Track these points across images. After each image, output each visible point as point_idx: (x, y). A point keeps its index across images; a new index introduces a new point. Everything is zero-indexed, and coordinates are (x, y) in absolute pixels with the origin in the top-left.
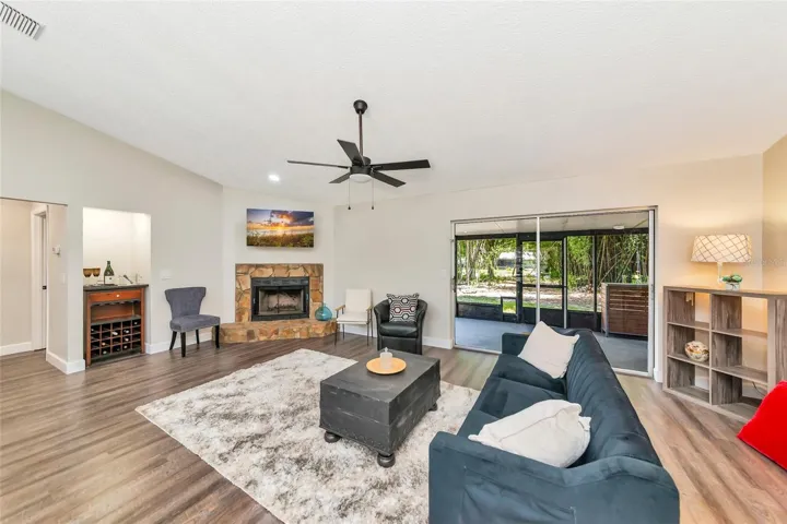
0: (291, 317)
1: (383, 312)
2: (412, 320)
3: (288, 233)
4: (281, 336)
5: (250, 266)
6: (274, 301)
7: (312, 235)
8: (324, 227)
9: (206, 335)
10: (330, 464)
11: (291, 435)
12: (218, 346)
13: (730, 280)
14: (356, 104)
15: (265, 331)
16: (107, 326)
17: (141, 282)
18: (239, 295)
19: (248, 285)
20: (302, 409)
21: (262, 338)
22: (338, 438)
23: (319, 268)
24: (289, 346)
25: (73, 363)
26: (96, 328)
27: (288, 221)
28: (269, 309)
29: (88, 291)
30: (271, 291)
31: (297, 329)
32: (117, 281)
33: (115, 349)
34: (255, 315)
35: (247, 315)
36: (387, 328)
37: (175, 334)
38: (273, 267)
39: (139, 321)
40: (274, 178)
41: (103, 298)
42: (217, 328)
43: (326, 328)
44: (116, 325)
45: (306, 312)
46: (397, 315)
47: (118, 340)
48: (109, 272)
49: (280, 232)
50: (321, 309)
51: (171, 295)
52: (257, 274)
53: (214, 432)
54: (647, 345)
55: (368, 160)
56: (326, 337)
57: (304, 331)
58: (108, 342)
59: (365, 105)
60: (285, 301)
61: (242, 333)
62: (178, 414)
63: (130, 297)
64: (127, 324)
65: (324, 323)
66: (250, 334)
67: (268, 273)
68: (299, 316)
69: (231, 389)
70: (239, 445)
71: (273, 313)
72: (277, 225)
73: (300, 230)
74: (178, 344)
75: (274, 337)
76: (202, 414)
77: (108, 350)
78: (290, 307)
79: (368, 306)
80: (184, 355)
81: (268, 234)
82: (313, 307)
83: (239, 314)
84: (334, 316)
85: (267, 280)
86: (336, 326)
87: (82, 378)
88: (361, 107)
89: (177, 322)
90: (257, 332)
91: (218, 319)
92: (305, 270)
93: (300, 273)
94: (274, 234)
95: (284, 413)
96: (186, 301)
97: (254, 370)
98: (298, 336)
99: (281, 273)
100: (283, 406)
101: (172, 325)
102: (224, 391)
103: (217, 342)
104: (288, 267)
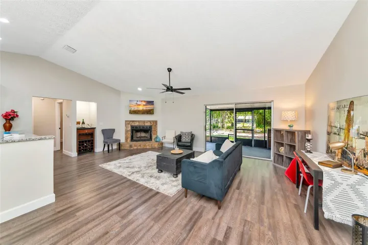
0: (145, 140)
1: (179, 138)
2: (189, 141)
3: (145, 109)
4: (142, 147)
5: (131, 121)
6: (139, 134)
7: (153, 110)
8: (158, 107)
9: (115, 147)
10: (159, 177)
11: (148, 171)
12: (120, 150)
13: (290, 126)
14: (168, 69)
15: (137, 145)
16: (83, 142)
17: (93, 127)
18: (127, 131)
19: (129, 128)
20: (151, 166)
21: (135, 148)
22: (162, 171)
23: (156, 122)
24: (145, 150)
25: (74, 153)
26: (80, 142)
27: (144, 103)
28: (137, 138)
29: (78, 129)
30: (137, 131)
31: (148, 144)
32: (85, 126)
33: (85, 150)
34: (132, 139)
35: (129, 140)
36: (180, 143)
37: (105, 145)
38: (139, 121)
39: (93, 140)
40: (140, 89)
41: (82, 132)
42: (119, 143)
43: (158, 144)
44: (86, 141)
45: (151, 139)
46: (183, 139)
47: (86, 147)
48: (83, 123)
49: (141, 108)
50: (157, 137)
51: (104, 131)
52: (133, 124)
53: (124, 170)
54: (270, 152)
55: (172, 87)
56: (159, 148)
57: (150, 145)
58: (83, 147)
59: (171, 69)
60: (143, 134)
61: (128, 145)
62: (113, 167)
63: (90, 131)
64: (89, 141)
65: (158, 143)
66: (131, 146)
67: (137, 124)
68: (148, 140)
69: (127, 161)
70: (133, 173)
71: (139, 139)
72: (140, 105)
73: (149, 107)
74: (106, 149)
75: (139, 147)
76: (120, 167)
77: (83, 150)
78: (144, 137)
79: (174, 136)
80: (108, 152)
81: (136, 109)
82: (153, 137)
83: (126, 139)
84: (161, 140)
85: (136, 127)
86: (162, 144)
87: (77, 158)
88: (170, 70)
89: (106, 141)
90: (133, 145)
91: (120, 140)
92: (151, 123)
93: (148, 124)
94: (138, 109)
95: (145, 167)
96: (108, 134)
97: (134, 156)
98: (148, 147)
99: (141, 124)
100: (145, 165)
101: (104, 142)
102: (125, 161)
103: (119, 149)
104: (144, 122)
